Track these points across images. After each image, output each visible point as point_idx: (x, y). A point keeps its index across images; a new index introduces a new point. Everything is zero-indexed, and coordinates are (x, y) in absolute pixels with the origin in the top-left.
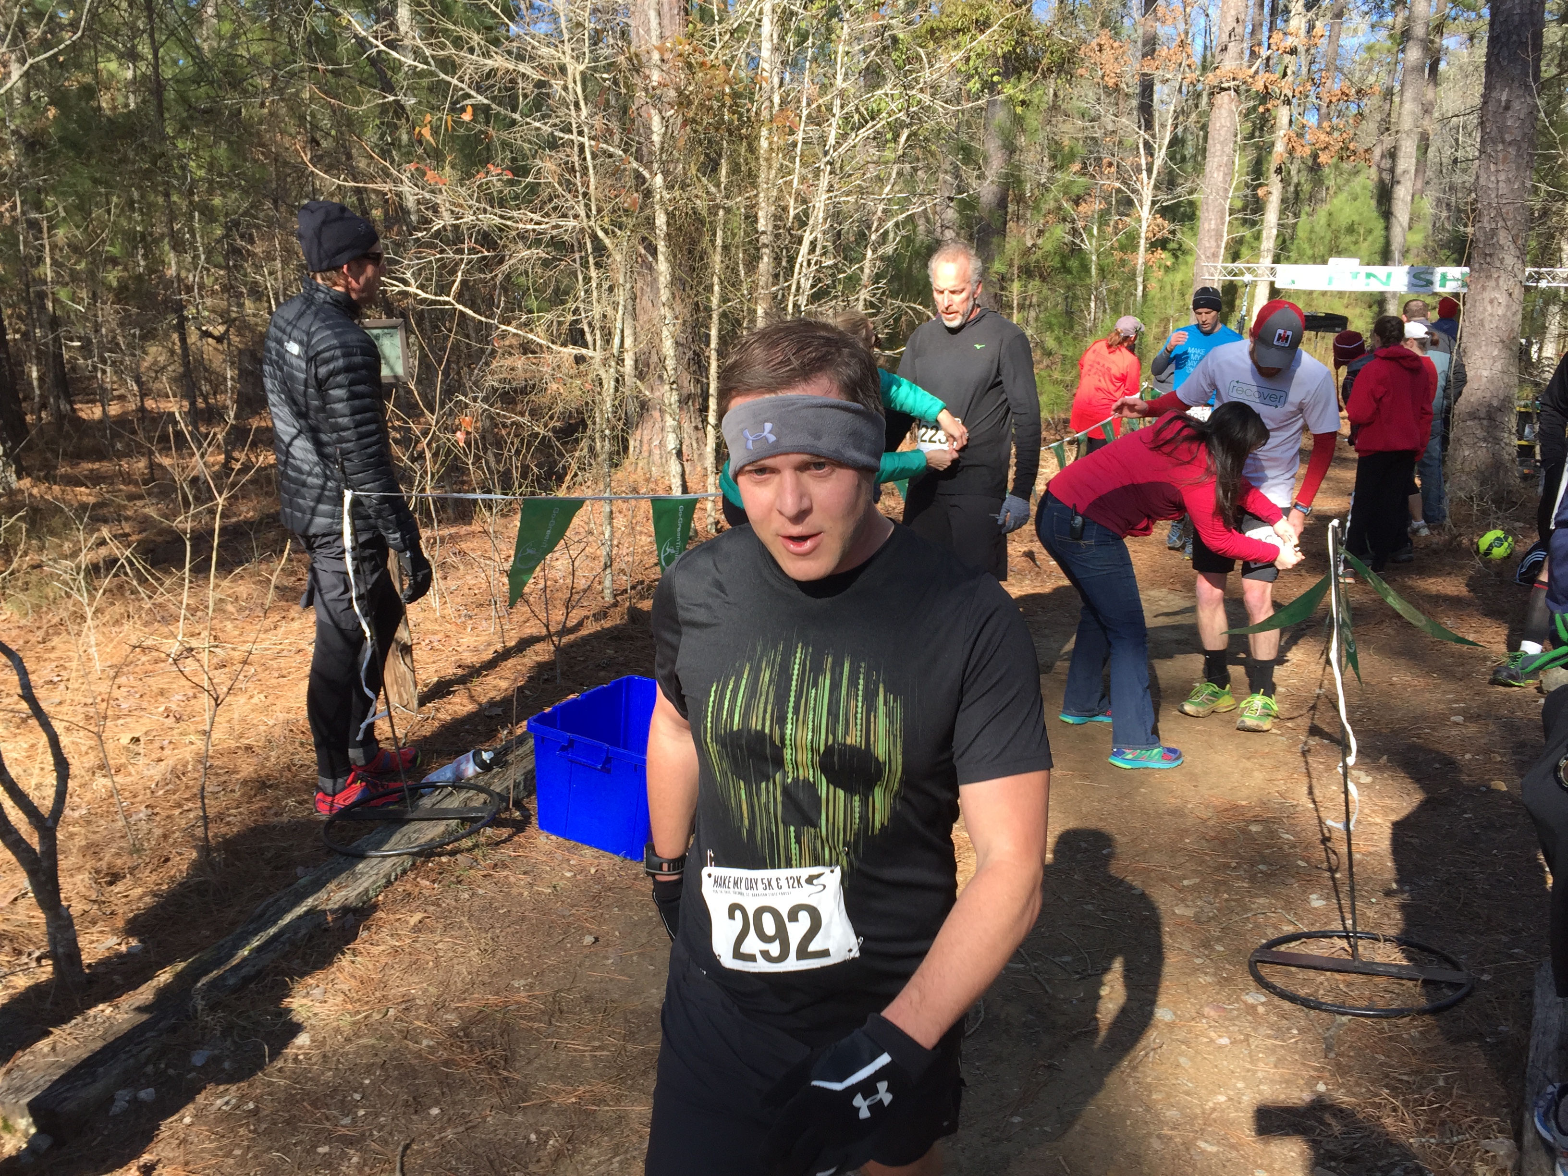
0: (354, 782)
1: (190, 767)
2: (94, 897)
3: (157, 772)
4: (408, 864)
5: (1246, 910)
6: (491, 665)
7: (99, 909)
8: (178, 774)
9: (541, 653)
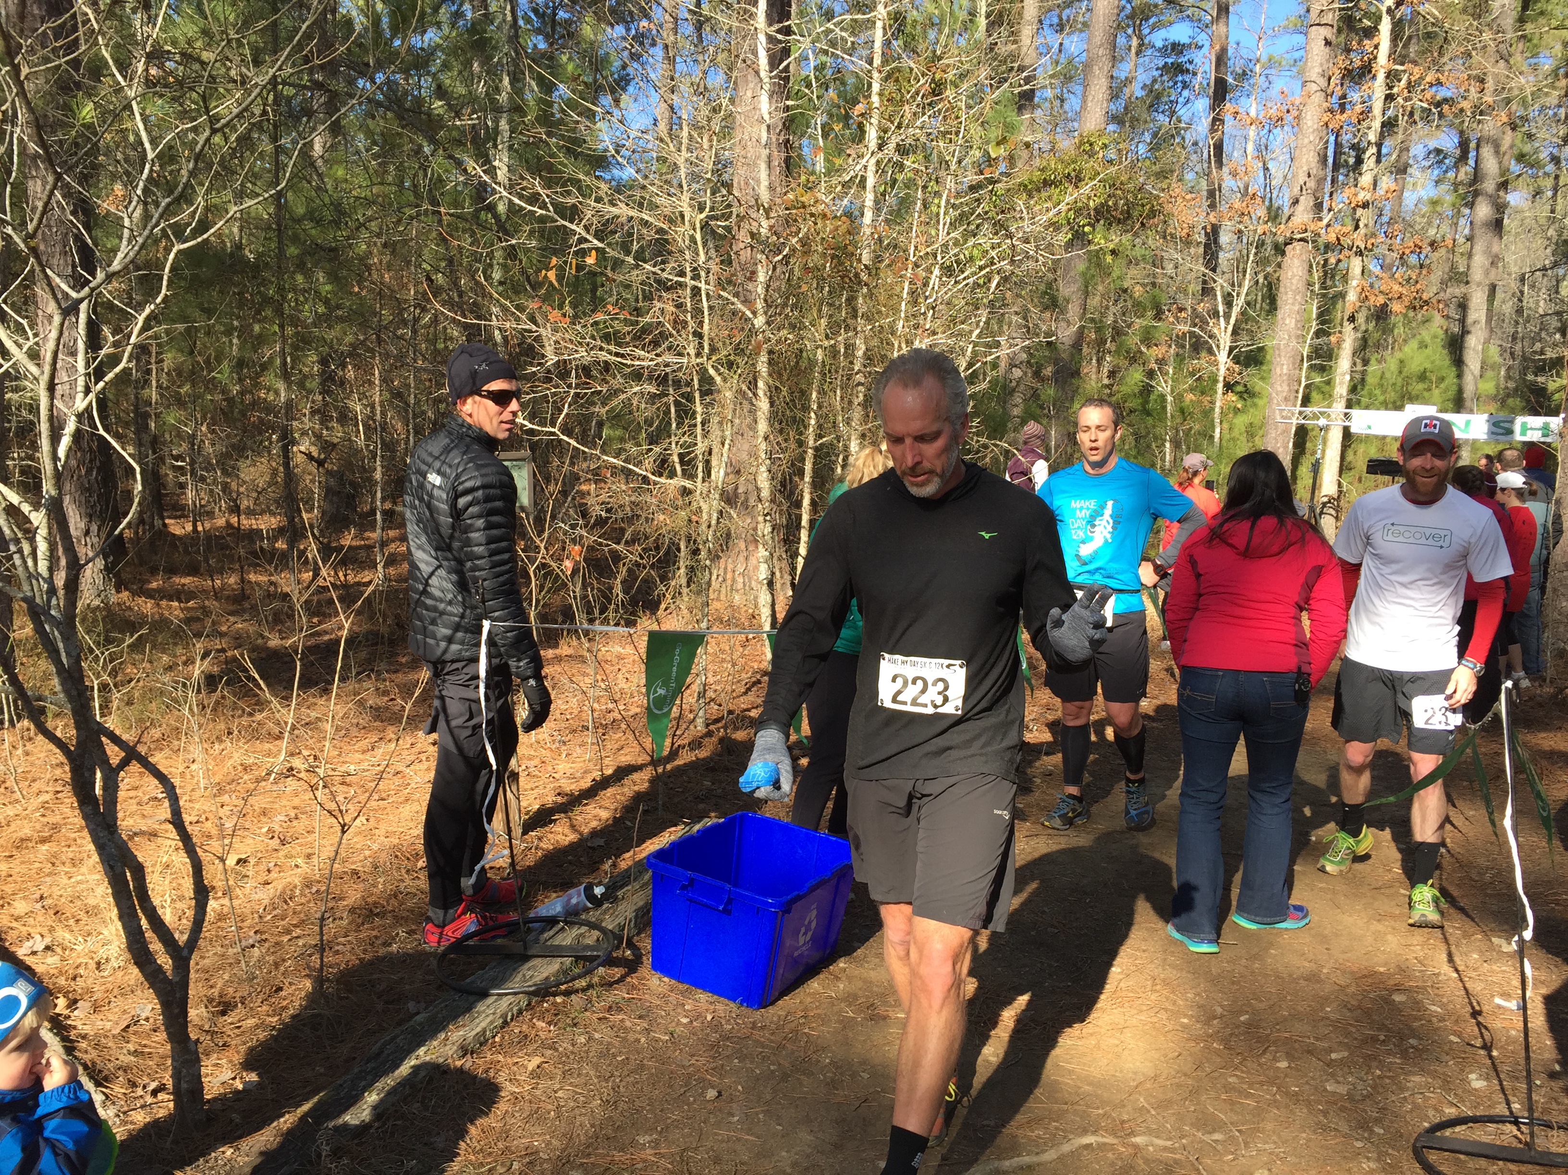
0: (464, 913)
1: (298, 892)
2: (207, 1027)
3: (264, 896)
4: (524, 1004)
5: (1402, 1089)
6: (590, 793)
7: (212, 1040)
8: (286, 897)
9: (640, 781)
